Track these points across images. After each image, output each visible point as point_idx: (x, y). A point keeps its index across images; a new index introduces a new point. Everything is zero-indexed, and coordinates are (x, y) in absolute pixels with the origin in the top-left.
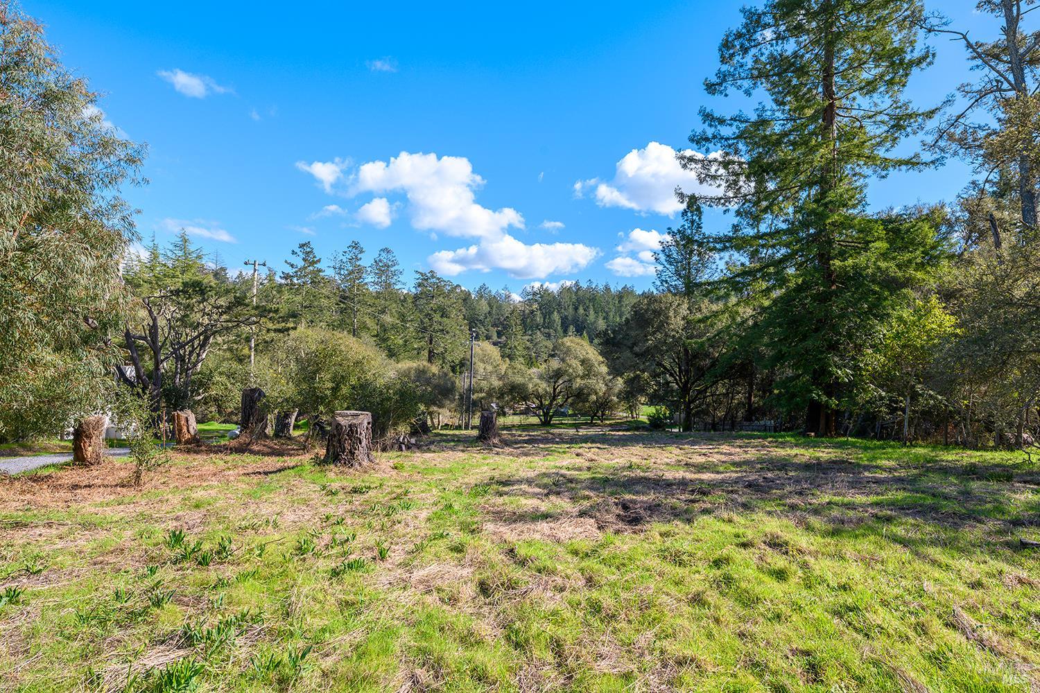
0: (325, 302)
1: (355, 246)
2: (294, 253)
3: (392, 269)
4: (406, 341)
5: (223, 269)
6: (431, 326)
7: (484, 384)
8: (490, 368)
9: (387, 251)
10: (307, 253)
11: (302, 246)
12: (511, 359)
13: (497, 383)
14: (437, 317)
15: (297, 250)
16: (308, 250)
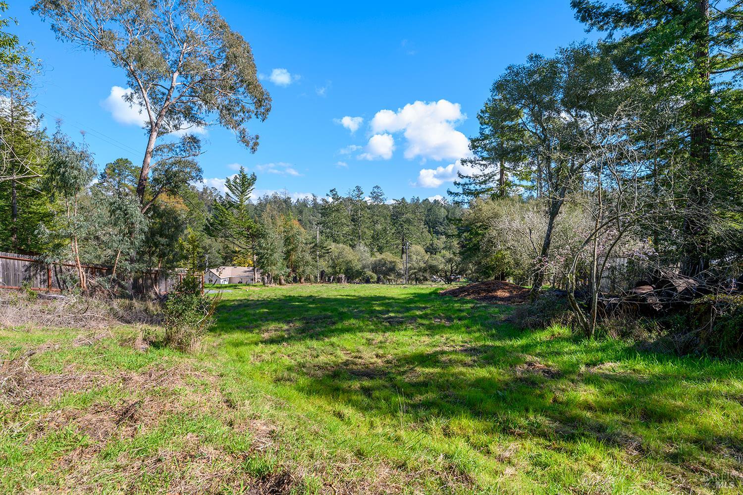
0: (344, 220)
1: (358, 188)
2: (327, 195)
3: (381, 197)
4: (387, 241)
5: (289, 198)
6: (402, 231)
7: (416, 265)
8: (419, 258)
9: (377, 187)
10: (334, 195)
11: (331, 191)
12: (431, 253)
13: (422, 265)
14: (406, 226)
15: (329, 193)
16: (335, 193)
